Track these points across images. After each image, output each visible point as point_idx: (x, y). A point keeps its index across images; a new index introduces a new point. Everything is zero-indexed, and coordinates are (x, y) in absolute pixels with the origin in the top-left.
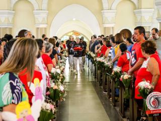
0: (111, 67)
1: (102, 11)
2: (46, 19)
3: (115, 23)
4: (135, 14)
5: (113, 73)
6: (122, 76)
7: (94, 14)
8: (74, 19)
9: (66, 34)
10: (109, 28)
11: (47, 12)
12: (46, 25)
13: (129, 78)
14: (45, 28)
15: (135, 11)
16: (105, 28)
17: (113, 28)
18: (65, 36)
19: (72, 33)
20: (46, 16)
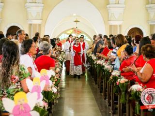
0: (110, 71)
1: (108, 6)
2: (41, 14)
3: (123, 20)
4: (147, 10)
5: (111, 78)
6: (119, 80)
7: (98, 10)
8: (74, 15)
9: (65, 32)
10: (115, 26)
11: (43, 5)
12: (41, 21)
13: (126, 82)
14: (40, 25)
15: (148, 6)
16: (111, 26)
17: (120, 26)
18: (63, 35)
19: (72, 31)
20: (41, 10)
